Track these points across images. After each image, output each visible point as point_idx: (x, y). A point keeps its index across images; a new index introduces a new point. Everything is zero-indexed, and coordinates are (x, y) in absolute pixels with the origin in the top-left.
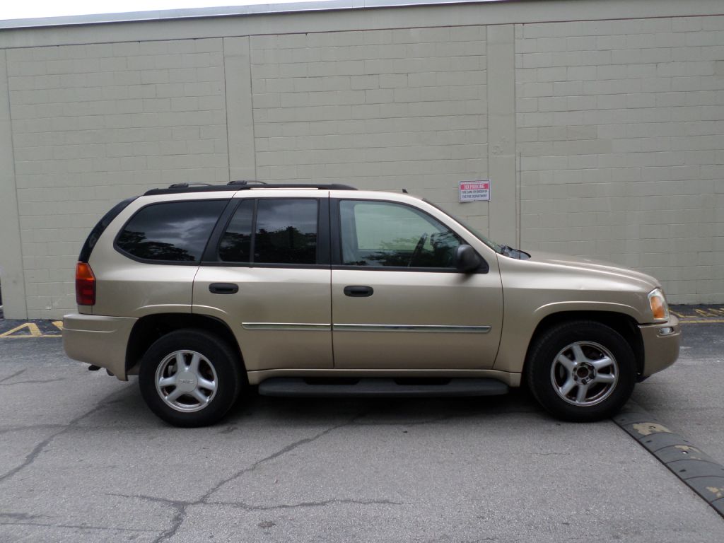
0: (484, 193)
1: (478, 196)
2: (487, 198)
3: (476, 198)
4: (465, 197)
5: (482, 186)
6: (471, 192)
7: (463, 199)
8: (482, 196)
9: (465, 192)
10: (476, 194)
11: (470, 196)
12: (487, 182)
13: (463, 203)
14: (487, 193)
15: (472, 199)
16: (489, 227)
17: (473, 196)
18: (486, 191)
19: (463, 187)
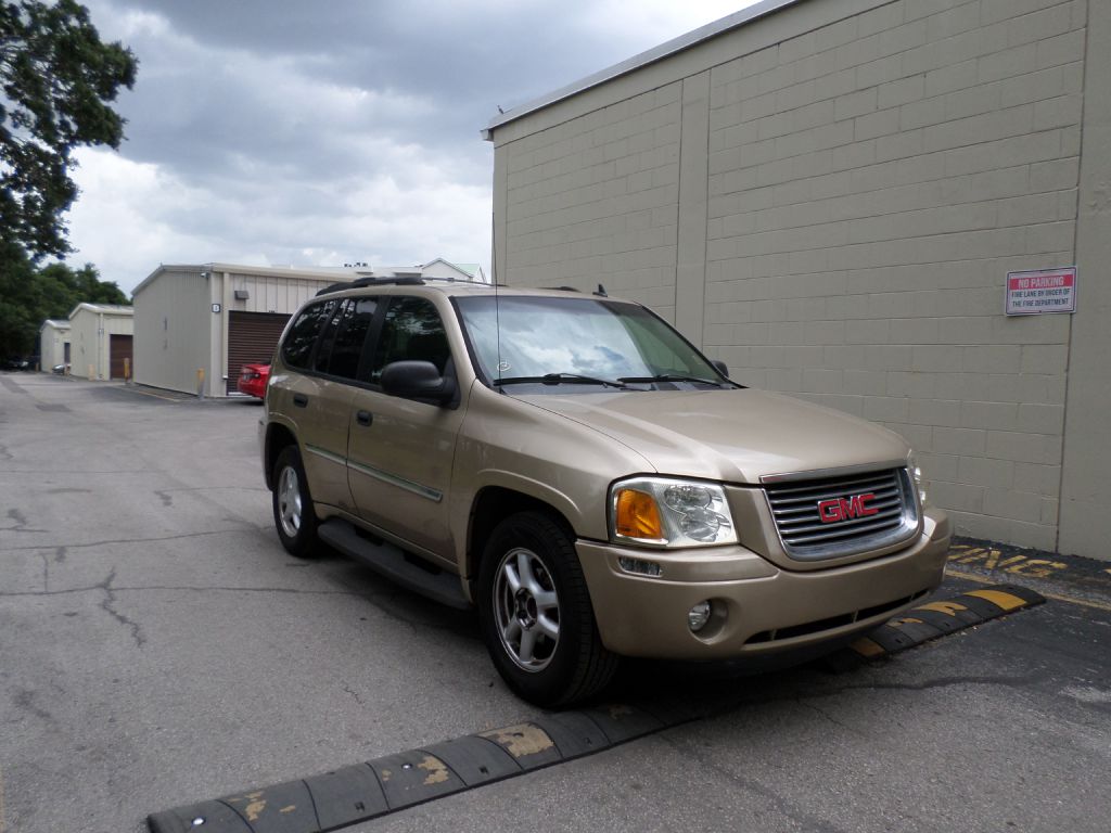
0: (1064, 297)
1: (1048, 303)
2: (1068, 306)
3: (1043, 308)
4: (1018, 304)
5: (1060, 281)
6: (1033, 294)
7: (1013, 309)
8: (1057, 302)
9: (1019, 295)
10: (1044, 297)
11: (1030, 303)
12: (1069, 272)
13: (1014, 317)
14: (1069, 296)
15: (1035, 308)
16: (1067, 370)
17: (1038, 303)
18: (1067, 291)
19: (1014, 284)
